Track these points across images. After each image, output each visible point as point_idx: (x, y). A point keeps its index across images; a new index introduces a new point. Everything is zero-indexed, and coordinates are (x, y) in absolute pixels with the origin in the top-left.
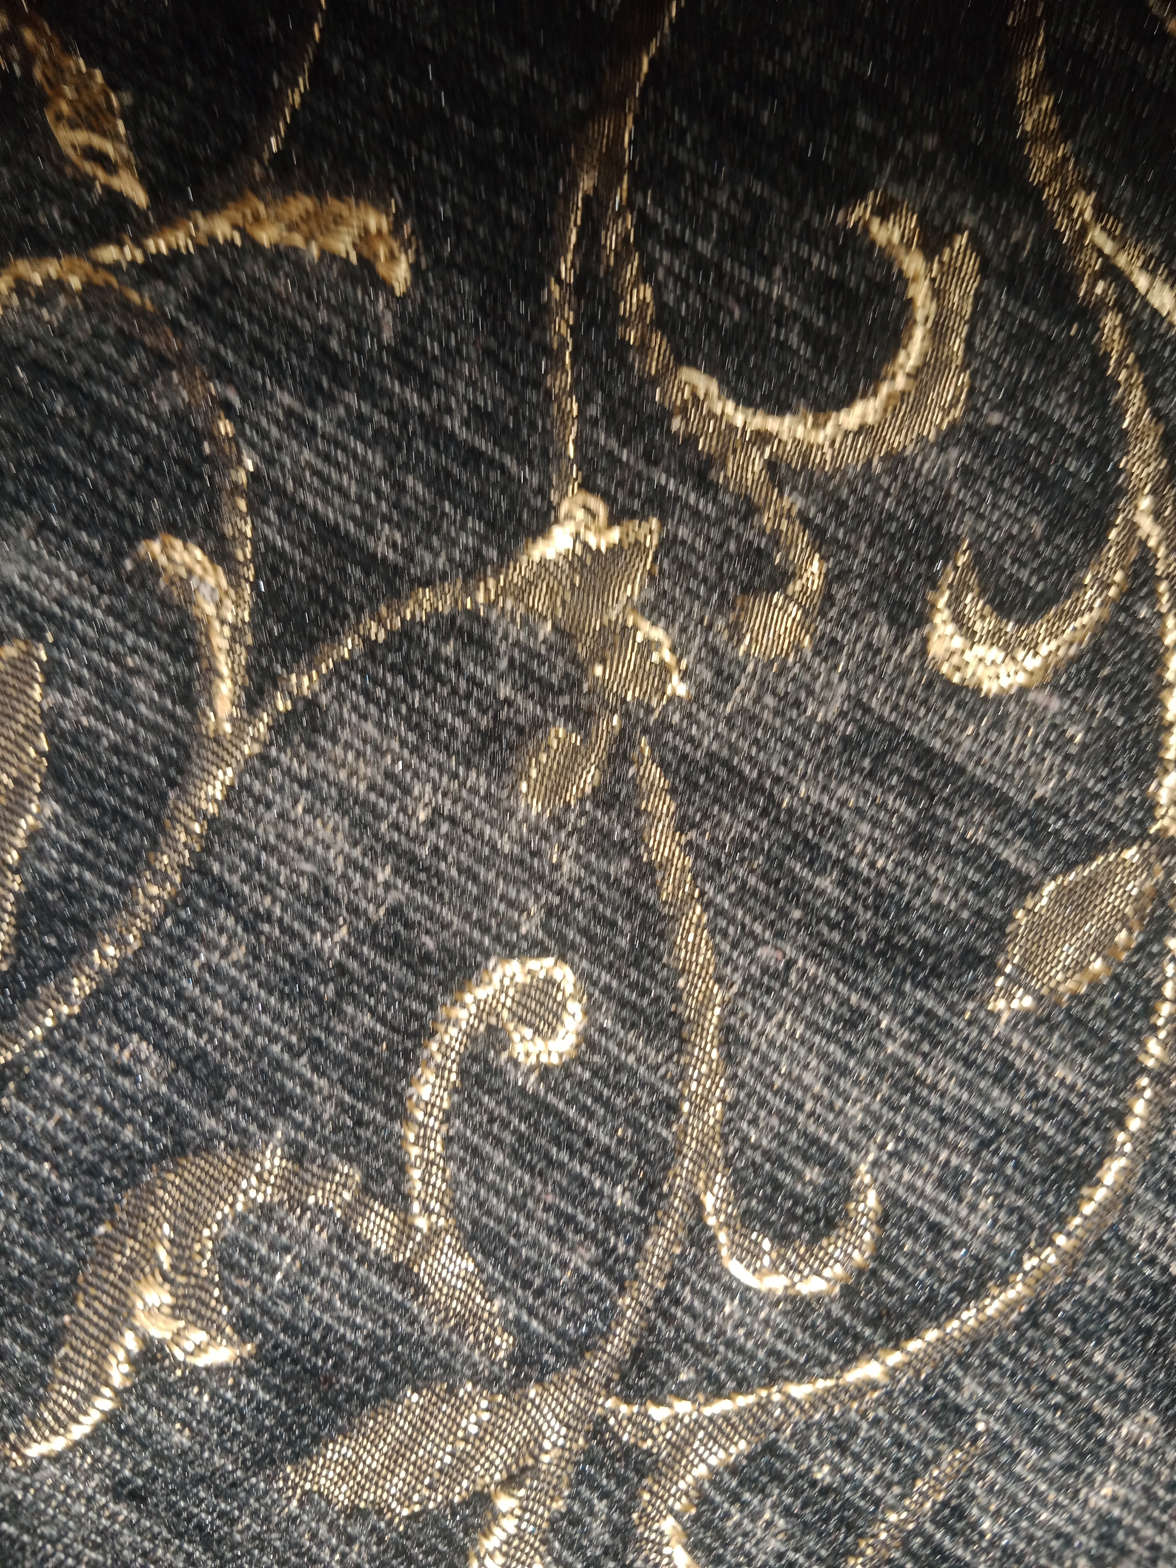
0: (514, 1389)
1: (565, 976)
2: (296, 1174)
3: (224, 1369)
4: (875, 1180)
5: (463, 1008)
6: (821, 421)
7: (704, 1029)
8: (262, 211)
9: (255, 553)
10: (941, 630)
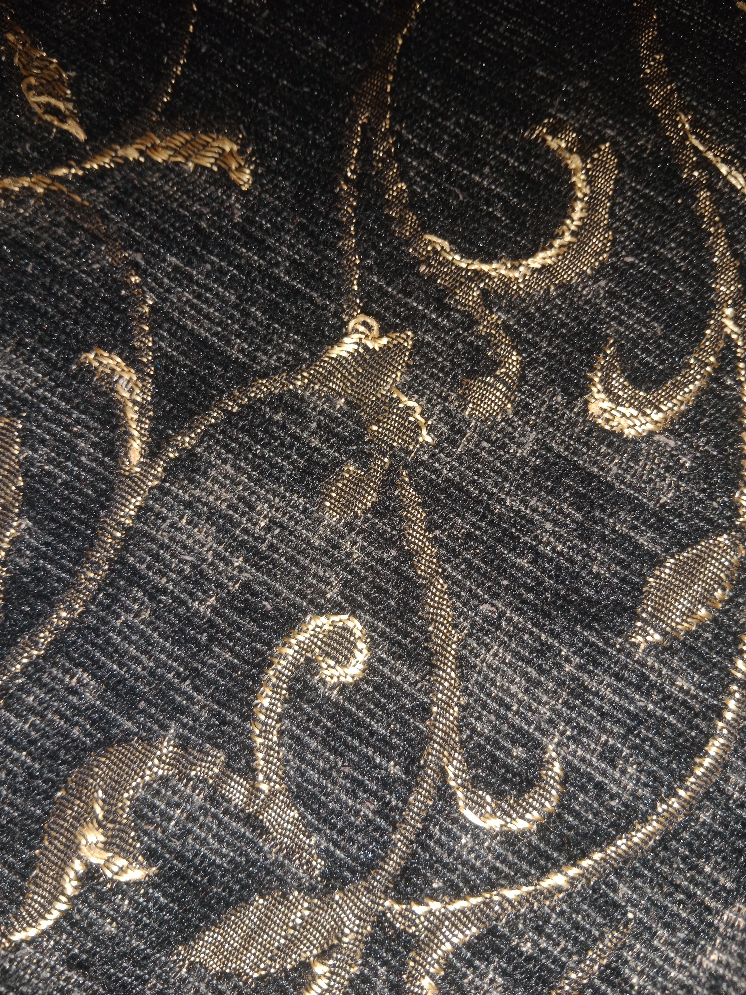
0: (325, 894)
1: (356, 625)
2: (183, 757)
3: (137, 883)
4: (559, 755)
5: (290, 647)
6: (516, 263)
7: (446, 658)
8: (158, 142)
9: (155, 358)
10: (597, 396)
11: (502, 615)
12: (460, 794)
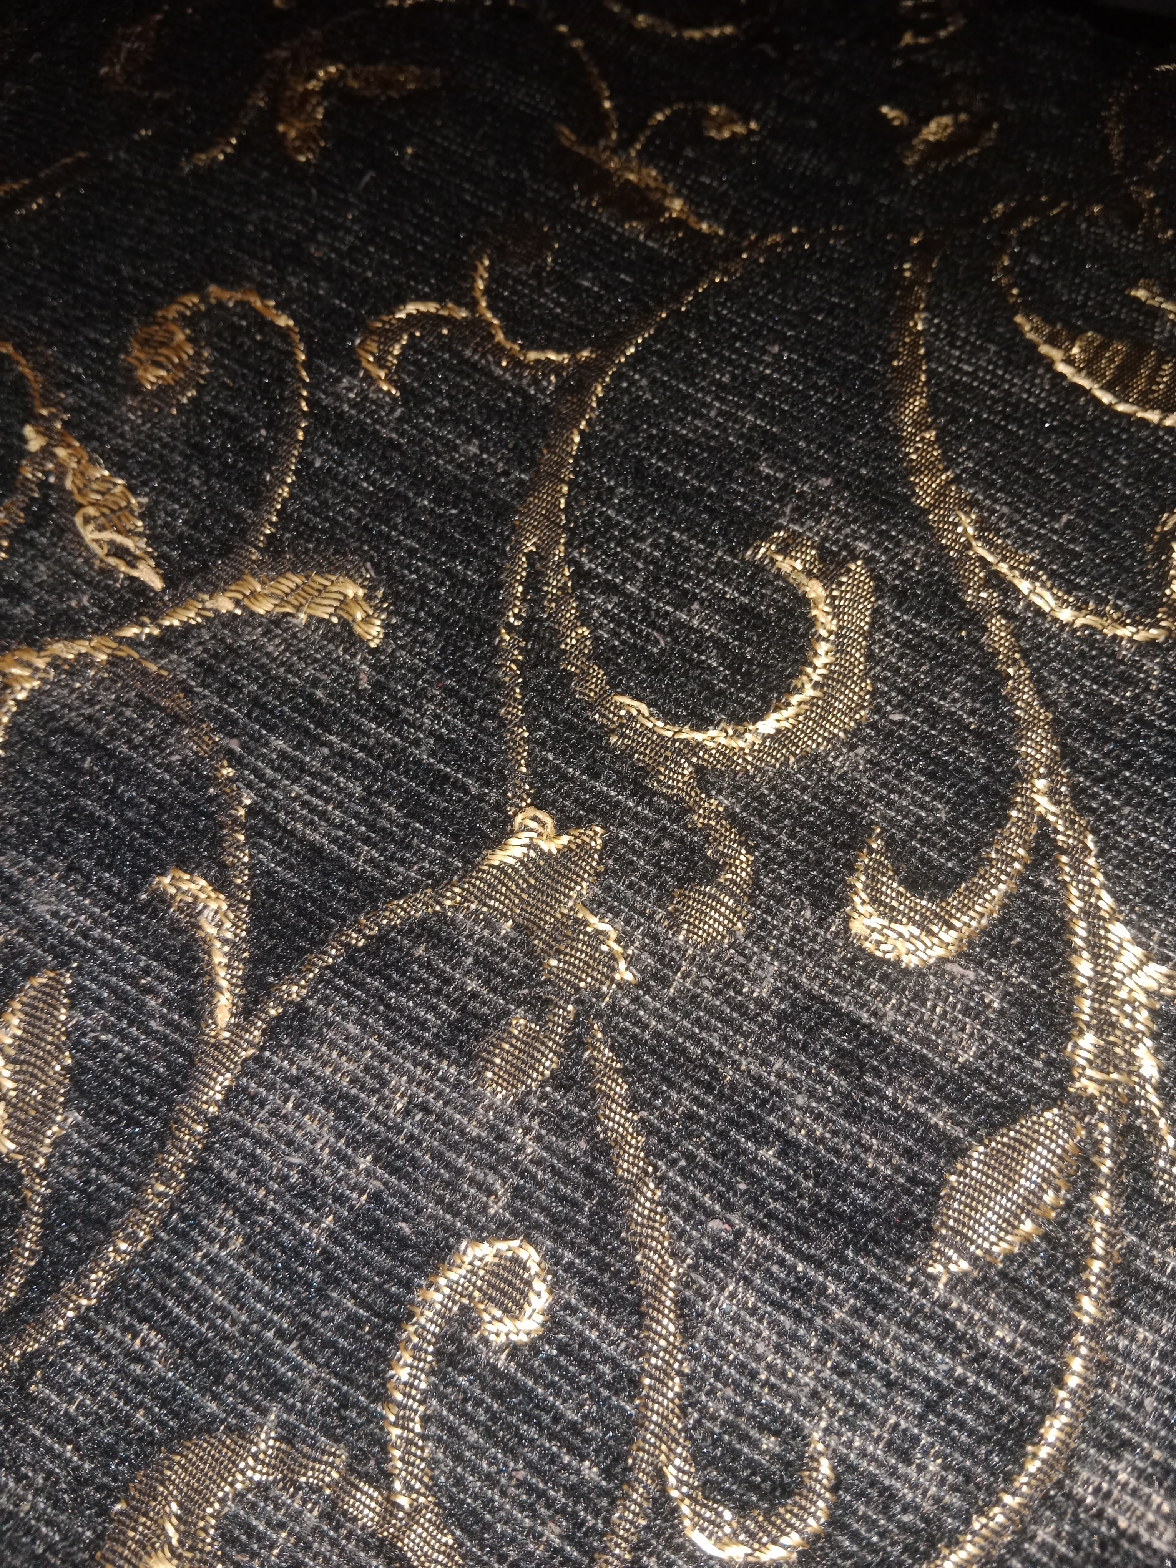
1: (530, 1256)
2: (288, 1454)
4: (827, 1447)
5: (437, 1290)
6: (741, 729)
7: (661, 1302)
8: (259, 588)
9: (251, 877)
10: (861, 909)
11: (739, 1234)
12: (685, 1509)
